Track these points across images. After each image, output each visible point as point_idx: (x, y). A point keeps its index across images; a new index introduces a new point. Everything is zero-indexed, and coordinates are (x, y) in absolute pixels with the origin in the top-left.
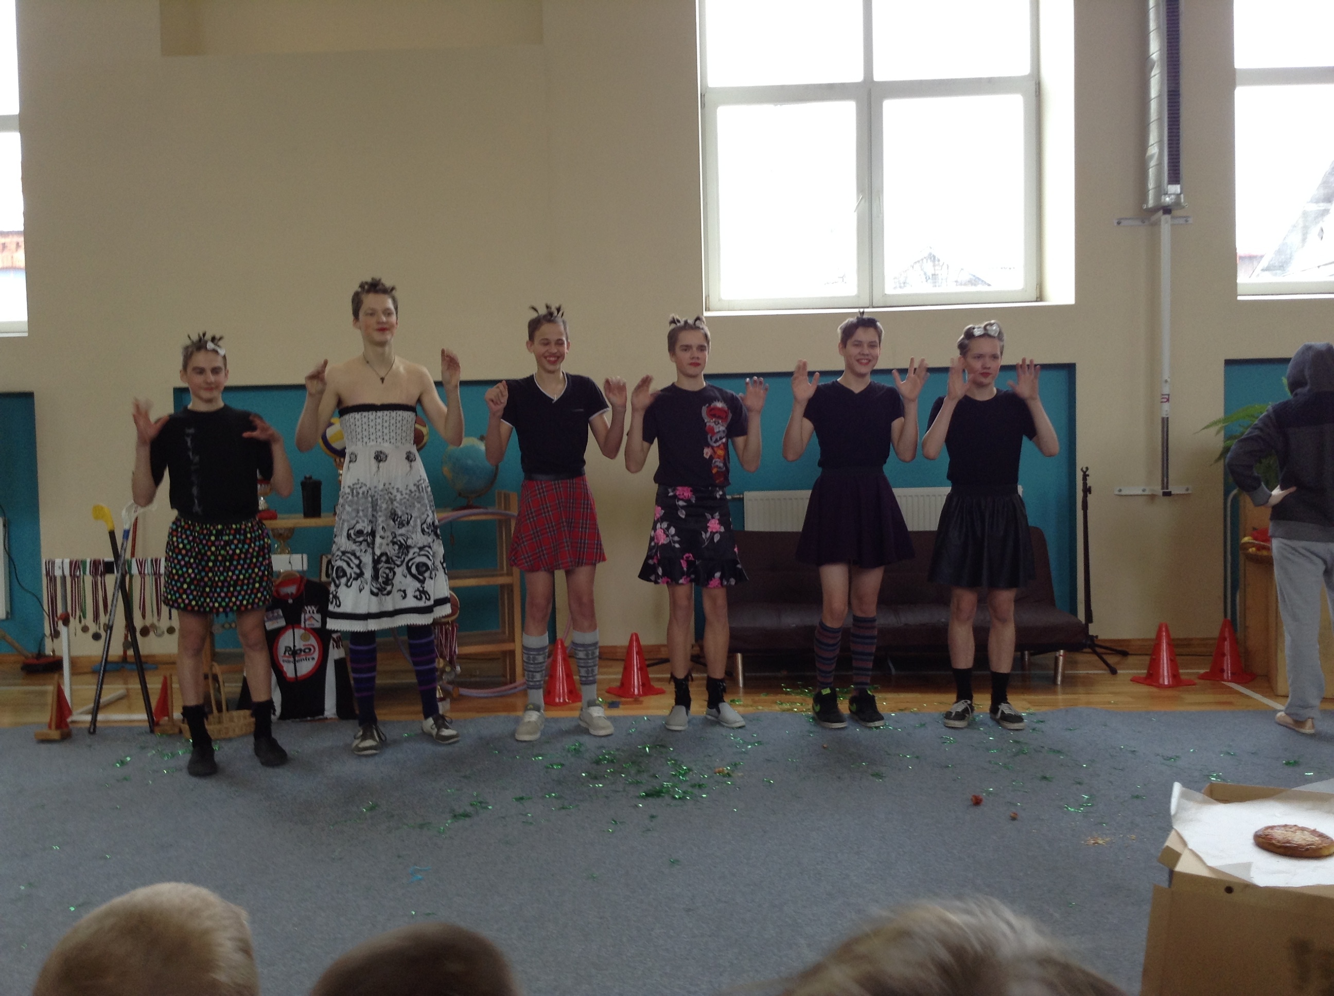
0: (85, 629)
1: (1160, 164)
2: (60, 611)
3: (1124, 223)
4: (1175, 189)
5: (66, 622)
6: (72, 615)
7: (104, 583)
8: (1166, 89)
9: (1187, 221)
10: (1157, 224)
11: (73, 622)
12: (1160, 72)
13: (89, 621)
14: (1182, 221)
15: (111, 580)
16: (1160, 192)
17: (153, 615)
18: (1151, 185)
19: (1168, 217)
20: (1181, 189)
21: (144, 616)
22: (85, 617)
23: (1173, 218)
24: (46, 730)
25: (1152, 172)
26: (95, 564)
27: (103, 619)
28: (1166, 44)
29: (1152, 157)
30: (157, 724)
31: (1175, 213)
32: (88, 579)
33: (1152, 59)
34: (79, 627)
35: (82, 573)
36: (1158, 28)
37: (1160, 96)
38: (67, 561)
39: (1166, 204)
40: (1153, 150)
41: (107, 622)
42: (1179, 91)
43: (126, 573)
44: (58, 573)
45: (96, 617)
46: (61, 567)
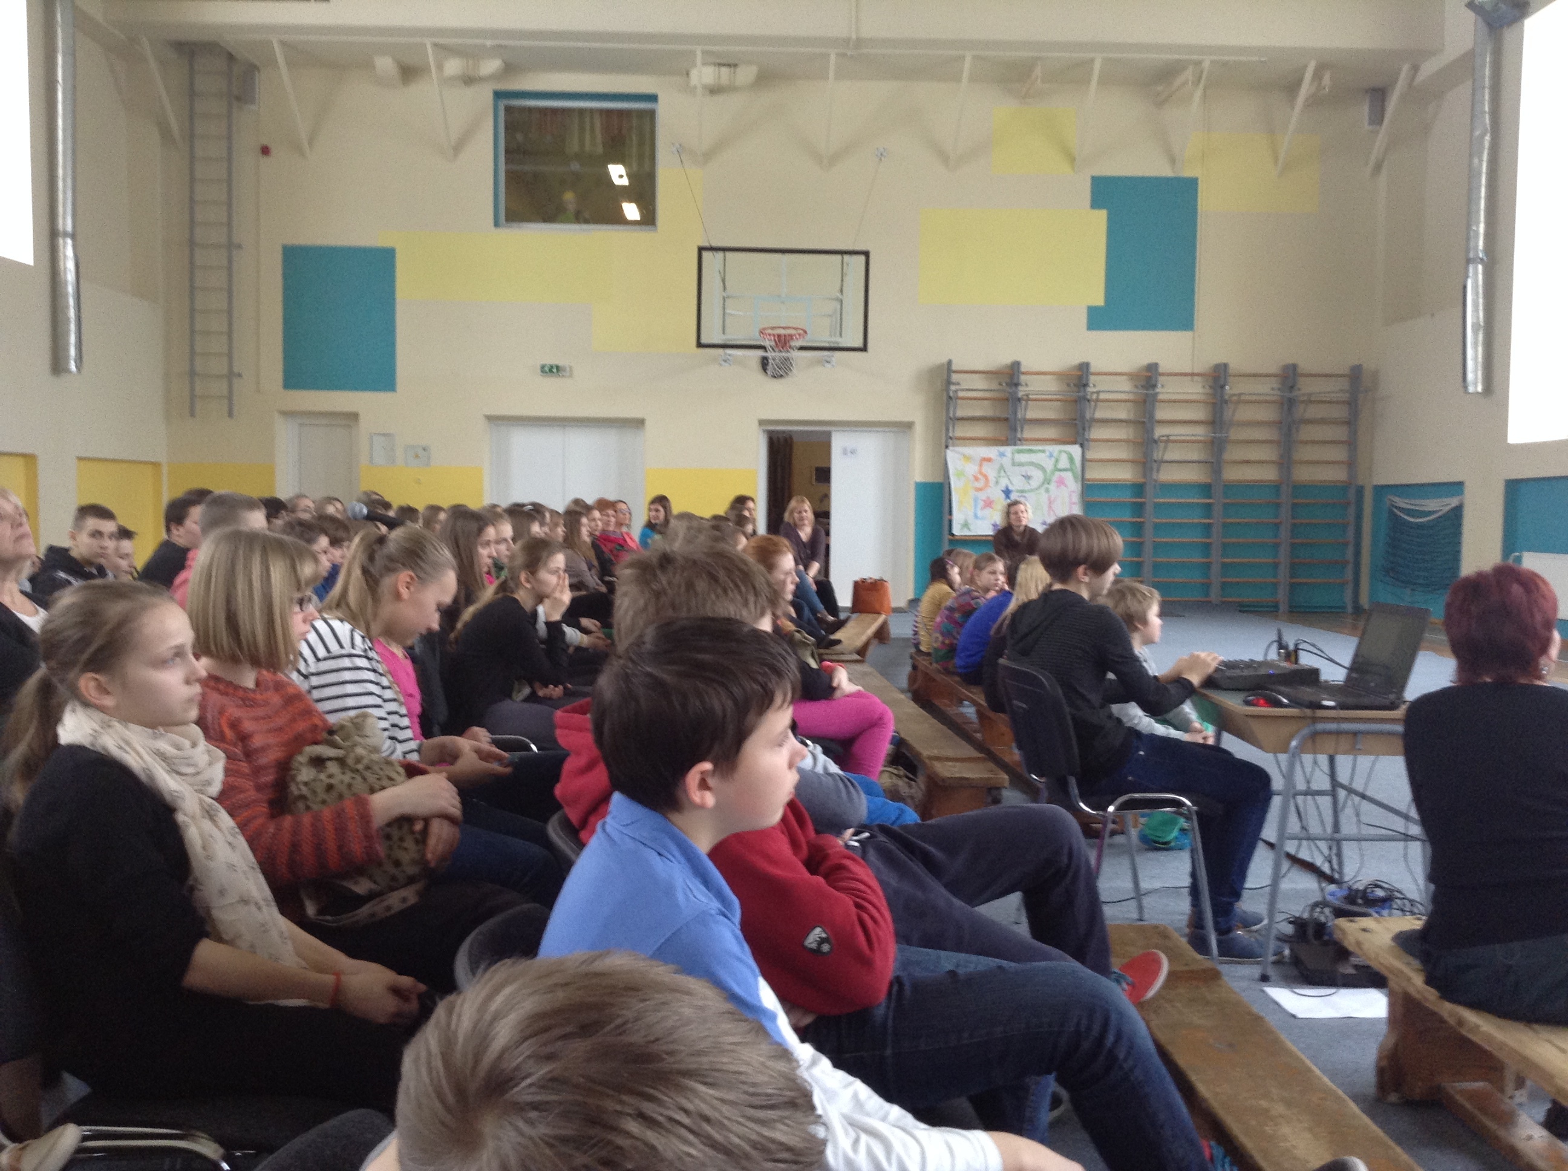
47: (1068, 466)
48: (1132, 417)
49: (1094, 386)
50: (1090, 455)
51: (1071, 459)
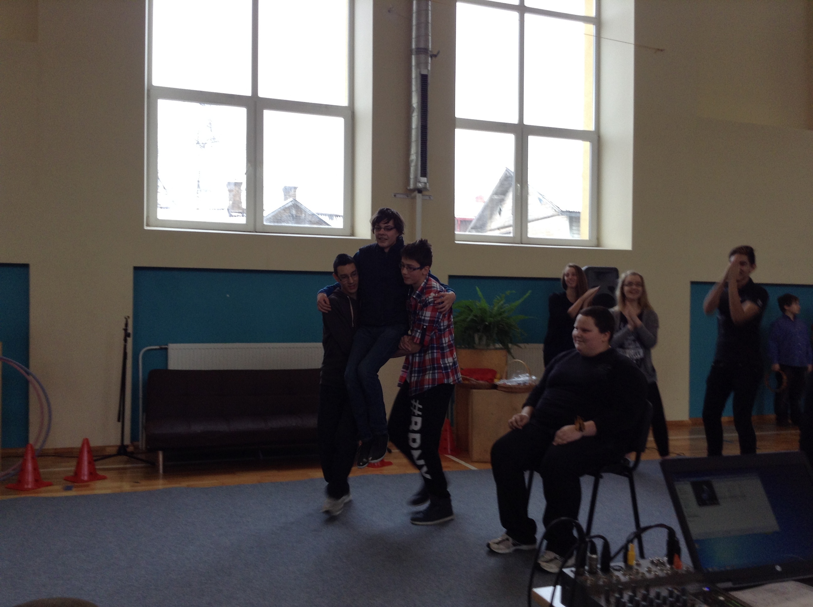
1: (416, 165)
3: (398, 196)
4: (424, 180)
8: (420, 124)
9: (430, 198)
10: (414, 198)
12: (418, 116)
14: (427, 198)
16: (416, 181)
18: (412, 176)
19: (420, 195)
20: (427, 180)
23: (423, 195)
25: (412, 169)
28: (420, 100)
29: (412, 161)
31: (424, 193)
33: (414, 108)
36: (417, 90)
37: (417, 128)
39: (420, 188)
40: (413, 157)
42: (426, 126)
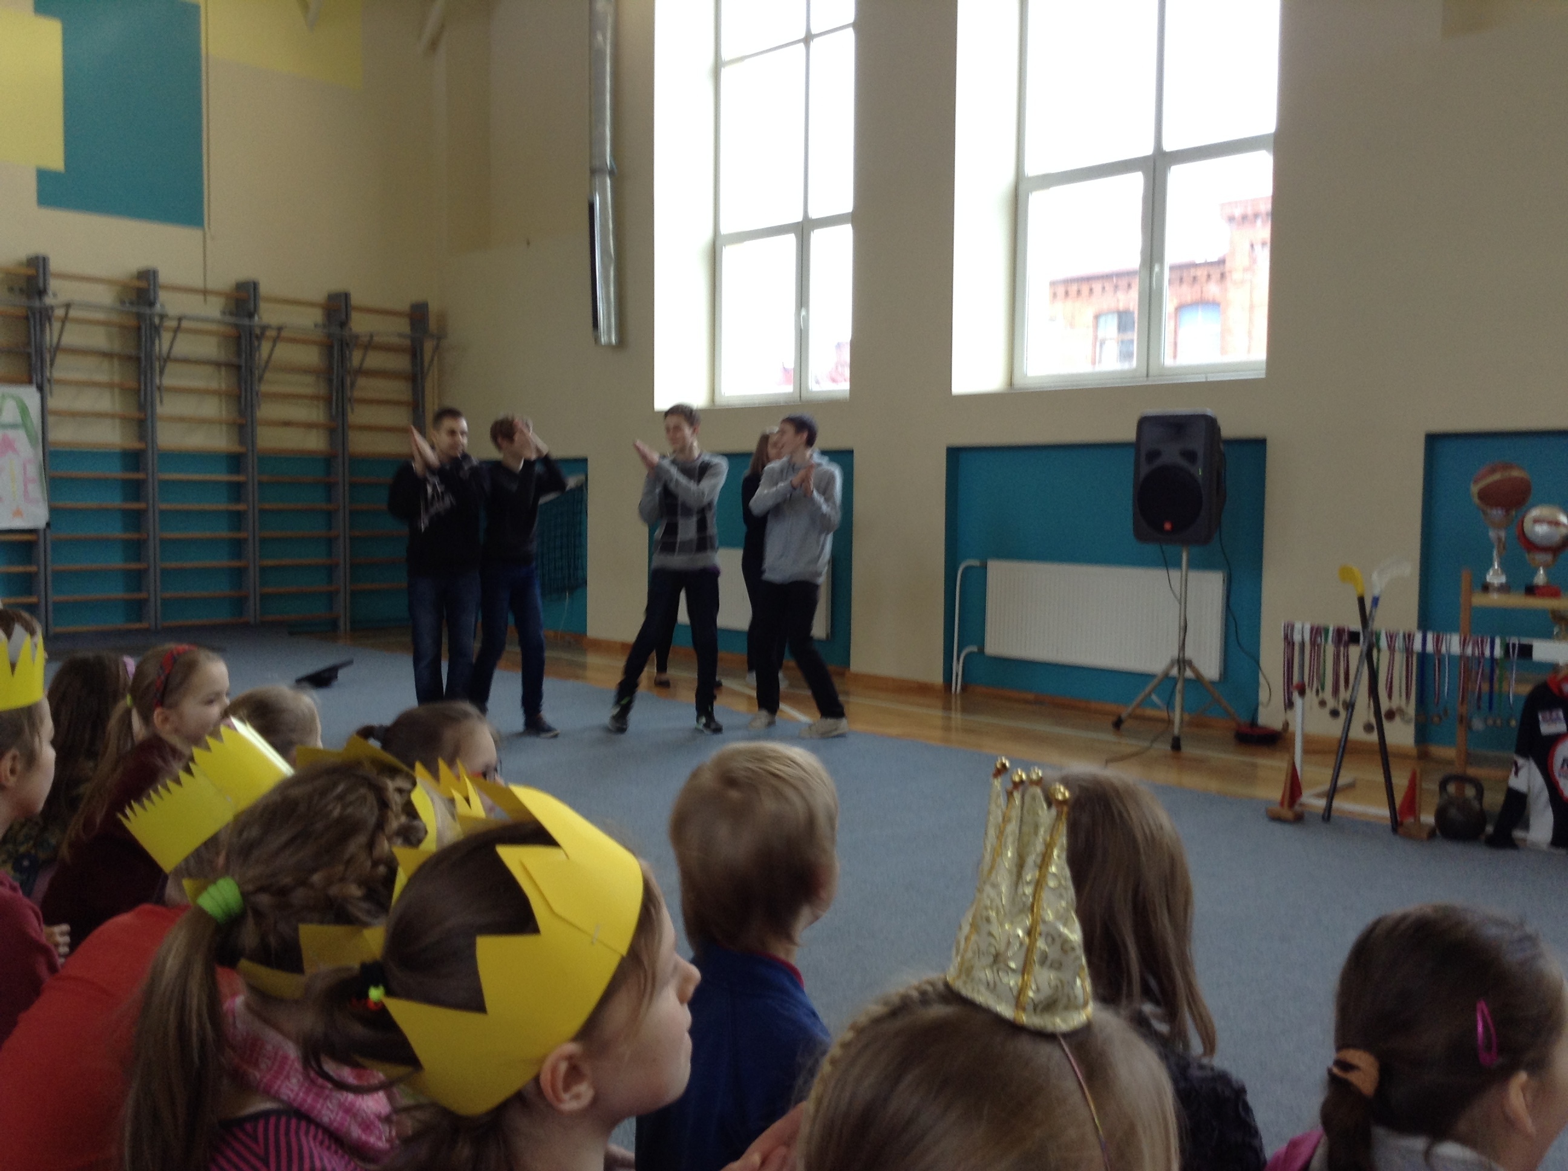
0: (1323, 703)
2: (1296, 679)
5: (1302, 692)
6: (1309, 685)
7: (1348, 653)
11: (1310, 694)
13: (1328, 694)
15: (1355, 652)
17: (1401, 696)
21: (1390, 696)
22: (1323, 688)
24: (1277, 808)
26: (1339, 632)
27: (1344, 695)
30: (1402, 824)
32: (1330, 649)
34: (1316, 701)
35: (1323, 640)
38: (1308, 627)
41: (1348, 699)
43: (1372, 646)
44: (1297, 638)
45: (1336, 691)
46: (1302, 632)
47: (19, 420)
48: (116, 347)
49: (55, 295)
50: (52, 403)
51: (24, 410)
